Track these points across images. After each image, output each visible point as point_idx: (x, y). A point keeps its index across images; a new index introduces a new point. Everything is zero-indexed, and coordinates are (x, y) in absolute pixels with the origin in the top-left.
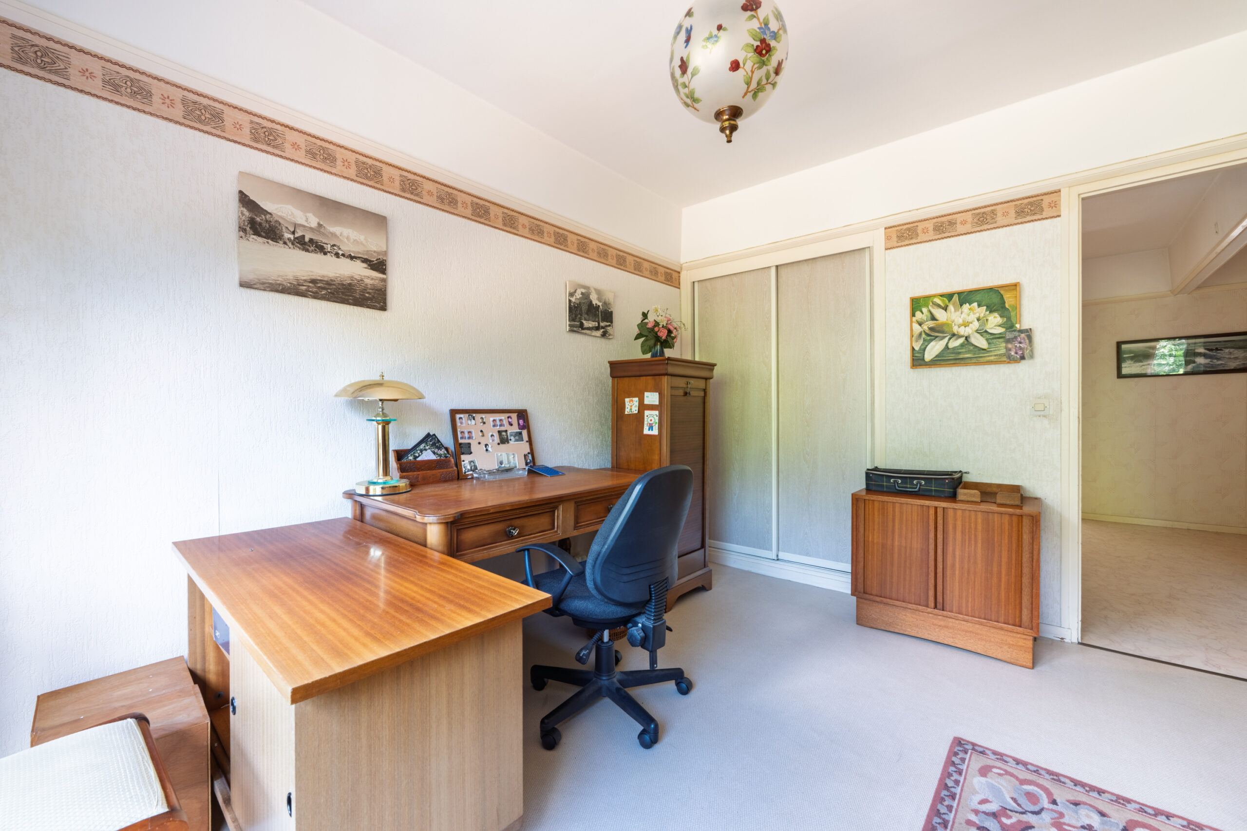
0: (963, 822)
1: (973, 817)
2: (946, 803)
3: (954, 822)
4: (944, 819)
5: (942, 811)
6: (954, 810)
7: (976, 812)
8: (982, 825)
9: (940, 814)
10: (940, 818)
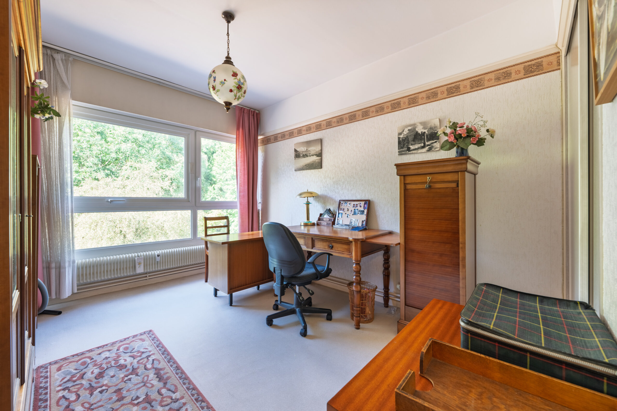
0: (184, 396)
1: (183, 401)
2: (196, 395)
3: (187, 392)
4: (190, 389)
5: (193, 391)
6: (191, 396)
7: (184, 404)
8: (178, 402)
9: (193, 390)
10: (191, 389)
